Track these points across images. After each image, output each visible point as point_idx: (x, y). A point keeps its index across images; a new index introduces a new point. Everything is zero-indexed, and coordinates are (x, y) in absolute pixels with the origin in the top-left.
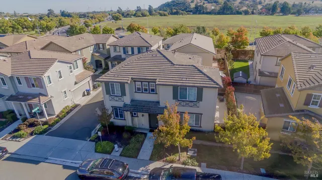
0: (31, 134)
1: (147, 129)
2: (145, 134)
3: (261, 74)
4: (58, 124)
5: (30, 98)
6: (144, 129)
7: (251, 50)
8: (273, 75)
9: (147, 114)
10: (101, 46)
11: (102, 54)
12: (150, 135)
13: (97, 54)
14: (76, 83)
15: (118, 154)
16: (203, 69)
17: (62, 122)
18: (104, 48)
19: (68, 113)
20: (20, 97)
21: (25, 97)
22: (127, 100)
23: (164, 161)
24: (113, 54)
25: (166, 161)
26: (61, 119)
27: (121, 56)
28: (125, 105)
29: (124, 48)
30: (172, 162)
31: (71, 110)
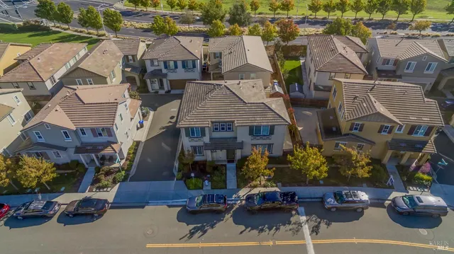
0: (114, 182)
1: (225, 161)
2: (225, 165)
3: (316, 88)
4: (133, 167)
5: (100, 148)
6: (222, 161)
7: (302, 46)
8: (327, 89)
9: (225, 151)
10: (130, 57)
11: (134, 69)
12: (229, 165)
13: (129, 70)
14: (132, 119)
15: (209, 188)
16: (271, 105)
17: (135, 164)
18: (134, 61)
19: (135, 153)
20: (89, 148)
21: (95, 148)
22: (206, 139)
23: (249, 187)
24: (150, 69)
25: (251, 187)
26: (133, 161)
27: (161, 70)
28: (206, 144)
29: (165, 63)
30: (255, 187)
31: (136, 150)
